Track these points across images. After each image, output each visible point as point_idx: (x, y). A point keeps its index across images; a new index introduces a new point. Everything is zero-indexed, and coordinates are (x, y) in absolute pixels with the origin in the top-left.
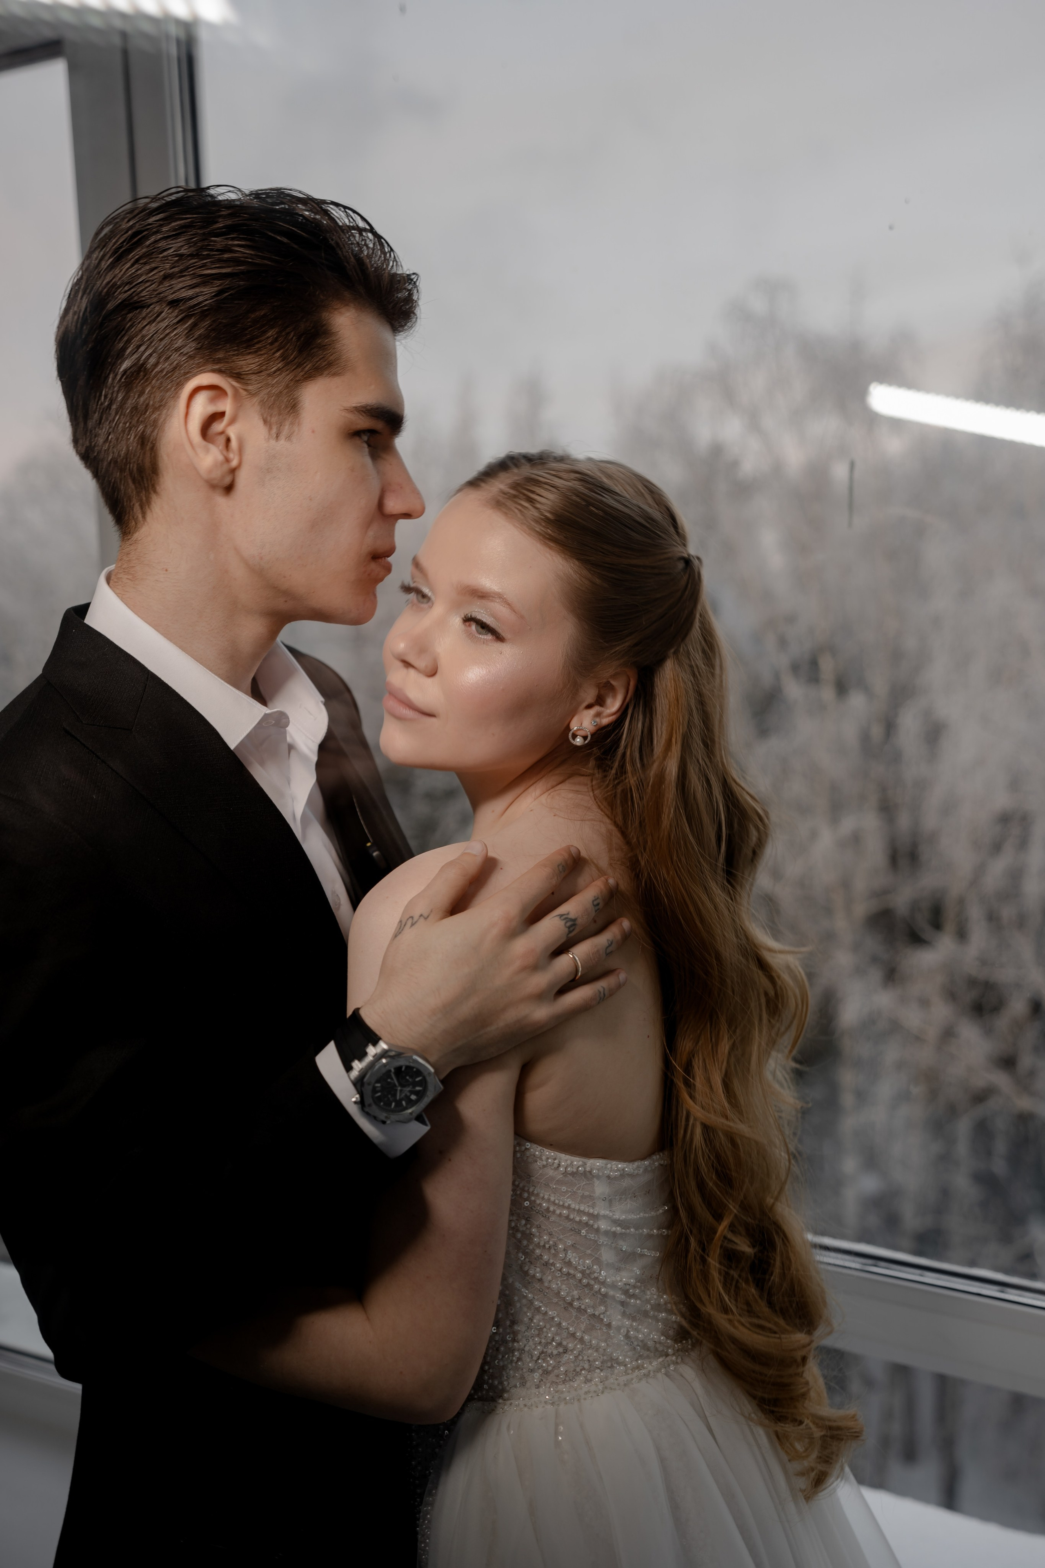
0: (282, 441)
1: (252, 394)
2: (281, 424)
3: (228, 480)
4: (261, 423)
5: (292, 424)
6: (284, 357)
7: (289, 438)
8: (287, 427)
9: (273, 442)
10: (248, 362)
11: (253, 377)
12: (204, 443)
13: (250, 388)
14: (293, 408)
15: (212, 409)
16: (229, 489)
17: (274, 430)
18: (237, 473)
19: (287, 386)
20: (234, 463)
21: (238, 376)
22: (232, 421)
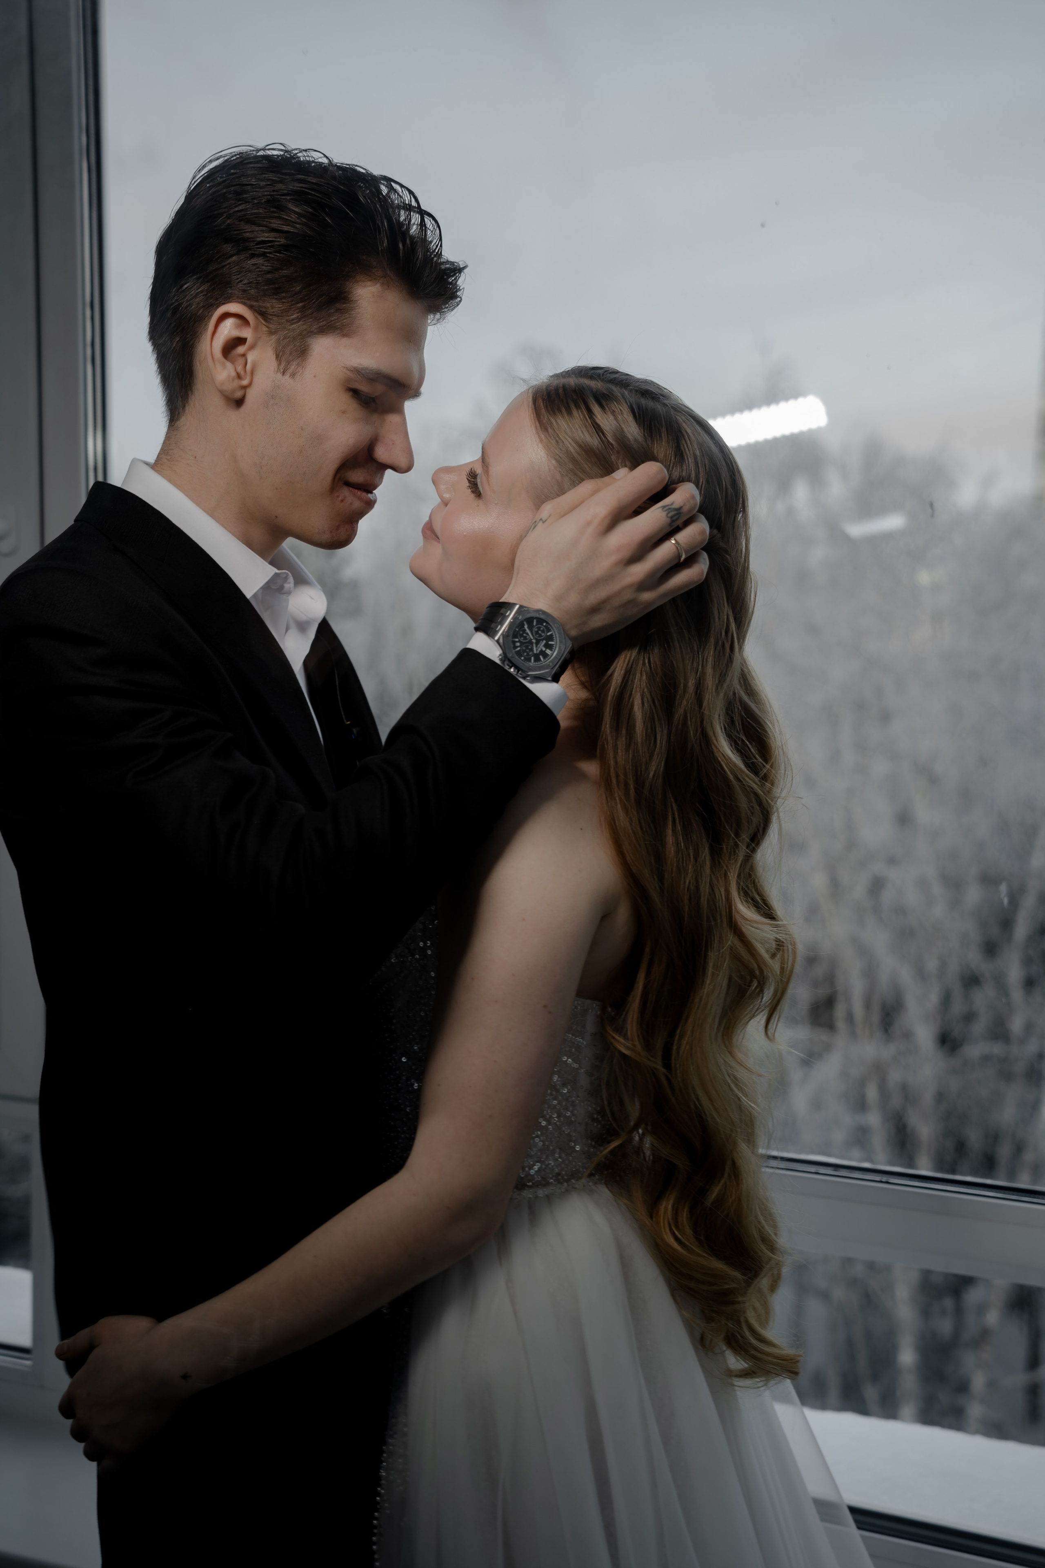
0: (287, 377)
1: (271, 333)
2: (288, 363)
3: (238, 394)
4: (274, 357)
5: (298, 365)
6: (303, 310)
7: (293, 375)
8: (293, 367)
9: (279, 375)
10: (273, 305)
11: (275, 318)
12: (223, 359)
13: (271, 326)
14: (303, 352)
15: (237, 333)
16: (239, 403)
17: (282, 367)
18: (248, 390)
19: (300, 334)
20: (245, 382)
21: (262, 314)
22: (252, 347)
